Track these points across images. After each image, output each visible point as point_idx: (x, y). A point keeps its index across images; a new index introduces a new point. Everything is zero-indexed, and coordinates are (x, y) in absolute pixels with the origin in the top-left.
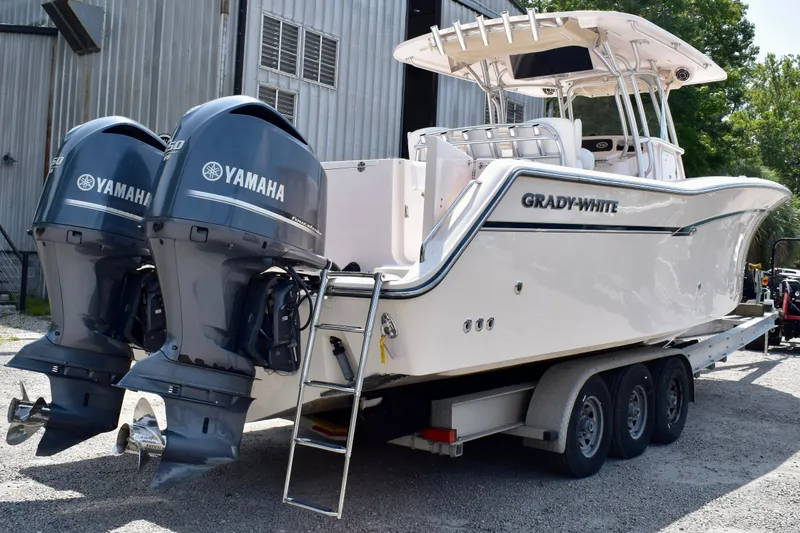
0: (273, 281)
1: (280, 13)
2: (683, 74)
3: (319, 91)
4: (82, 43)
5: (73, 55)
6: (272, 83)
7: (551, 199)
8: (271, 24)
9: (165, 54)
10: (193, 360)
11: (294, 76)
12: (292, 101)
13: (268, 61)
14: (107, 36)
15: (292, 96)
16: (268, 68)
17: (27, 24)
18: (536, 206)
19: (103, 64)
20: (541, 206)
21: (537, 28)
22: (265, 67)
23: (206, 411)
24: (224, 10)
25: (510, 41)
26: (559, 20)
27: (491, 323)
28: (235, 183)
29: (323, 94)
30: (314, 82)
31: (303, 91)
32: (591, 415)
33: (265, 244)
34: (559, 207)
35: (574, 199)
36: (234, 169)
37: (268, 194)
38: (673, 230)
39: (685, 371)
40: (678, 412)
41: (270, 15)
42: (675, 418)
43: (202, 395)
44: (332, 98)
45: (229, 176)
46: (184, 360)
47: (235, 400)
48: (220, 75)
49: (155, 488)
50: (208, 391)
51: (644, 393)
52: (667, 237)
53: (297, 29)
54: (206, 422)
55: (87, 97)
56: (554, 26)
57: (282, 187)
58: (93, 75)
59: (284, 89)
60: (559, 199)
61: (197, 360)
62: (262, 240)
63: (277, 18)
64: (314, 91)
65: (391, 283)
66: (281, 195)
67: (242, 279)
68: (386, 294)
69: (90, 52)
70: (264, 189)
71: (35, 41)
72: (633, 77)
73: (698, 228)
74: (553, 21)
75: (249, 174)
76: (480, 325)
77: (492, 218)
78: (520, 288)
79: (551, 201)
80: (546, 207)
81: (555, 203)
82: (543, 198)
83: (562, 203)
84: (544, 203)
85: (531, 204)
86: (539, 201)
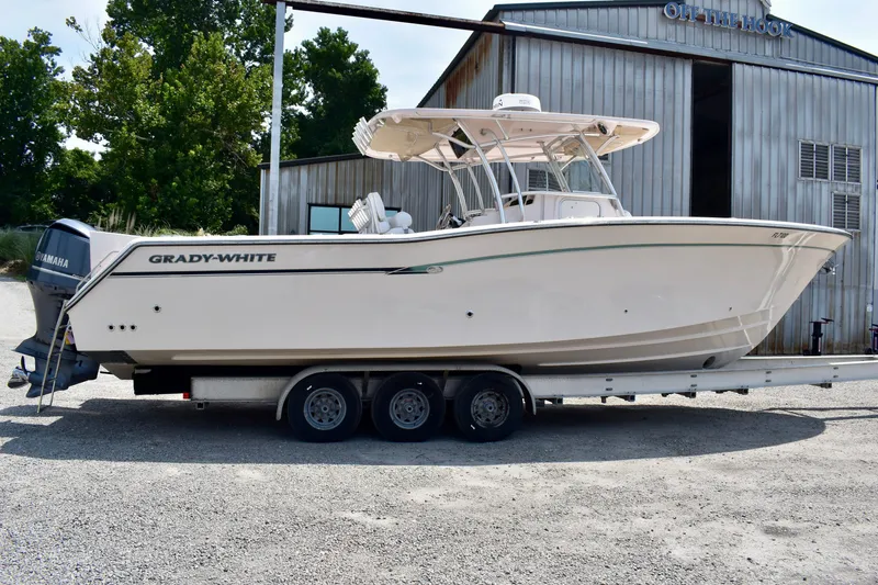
18: (165, 261)
20: (171, 262)
27: (133, 327)
33: (56, 288)
34: (191, 260)
35: (211, 256)
37: (59, 265)
38: (387, 270)
51: (423, 395)
52: (382, 275)
56: (381, 126)
60: (192, 257)
62: (54, 286)
66: (66, 265)
76: (122, 327)
77: (118, 270)
78: (157, 308)
79: (182, 258)
80: (177, 261)
81: (188, 259)
82: (173, 257)
83: (195, 259)
84: (174, 260)
85: (159, 261)
86: (168, 259)
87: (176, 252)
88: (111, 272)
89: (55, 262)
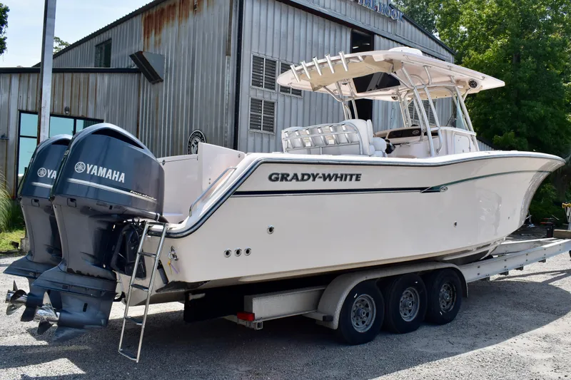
0: (127, 227)
1: (264, 53)
2: (473, 84)
3: (291, 100)
4: (154, 78)
5: (149, 83)
6: (259, 96)
7: (296, 175)
8: (257, 60)
9: (197, 81)
10: (75, 271)
11: (274, 91)
12: (273, 106)
13: (256, 83)
14: (167, 72)
15: (273, 103)
16: (256, 87)
17: (126, 67)
18: (282, 180)
19: (166, 89)
20: (287, 180)
21: (347, 64)
22: (254, 87)
23: (86, 299)
24: (228, 54)
25: (346, 70)
26: (360, 58)
27: (248, 251)
28: (92, 173)
29: (294, 101)
30: (288, 94)
31: (281, 100)
32: (367, 306)
33: (111, 207)
34: (303, 180)
35: (317, 174)
36: (92, 166)
37: (113, 179)
38: (421, 189)
39: (459, 278)
40: (452, 304)
41: (257, 55)
42: (450, 308)
43: (83, 291)
44: (300, 103)
45: (89, 169)
46: (70, 271)
47: (103, 294)
48: (226, 93)
49: (55, 341)
50: (86, 288)
51: (416, 292)
52: (418, 193)
53: (275, 62)
54: (86, 305)
55: (157, 109)
56: (358, 61)
57: (123, 174)
58: (160, 95)
59: (267, 100)
60: (303, 175)
61: (77, 271)
62: (109, 204)
63: (261, 56)
64: (288, 100)
65: (173, 229)
66: (122, 178)
67: (104, 227)
68: (169, 235)
69: (158, 82)
70: (110, 176)
71: (129, 77)
72: (426, 89)
73: (448, 187)
74: (357, 58)
75: (101, 168)
76: (238, 252)
77: (242, 189)
78: (271, 230)
79: (295, 176)
80: (291, 180)
81: (300, 177)
82: (288, 175)
83: (306, 177)
84: (289, 178)
85: (277, 179)
86: (284, 177)
87: (290, 170)
88: (235, 192)
89: (109, 175)
